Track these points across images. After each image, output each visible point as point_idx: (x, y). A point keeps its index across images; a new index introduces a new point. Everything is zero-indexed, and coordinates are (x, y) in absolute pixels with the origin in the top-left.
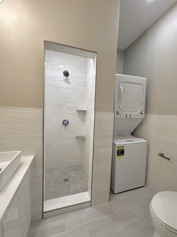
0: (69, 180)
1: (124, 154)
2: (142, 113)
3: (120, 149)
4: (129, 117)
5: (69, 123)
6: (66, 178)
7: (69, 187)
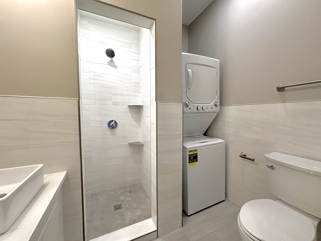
0: (123, 206)
1: (197, 161)
2: (216, 105)
3: (192, 153)
4: (201, 111)
5: (118, 125)
6: (118, 204)
7: (123, 216)
